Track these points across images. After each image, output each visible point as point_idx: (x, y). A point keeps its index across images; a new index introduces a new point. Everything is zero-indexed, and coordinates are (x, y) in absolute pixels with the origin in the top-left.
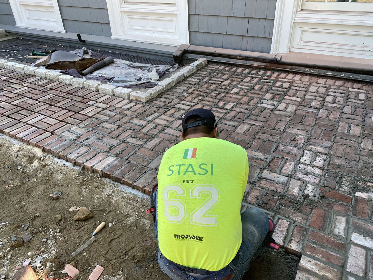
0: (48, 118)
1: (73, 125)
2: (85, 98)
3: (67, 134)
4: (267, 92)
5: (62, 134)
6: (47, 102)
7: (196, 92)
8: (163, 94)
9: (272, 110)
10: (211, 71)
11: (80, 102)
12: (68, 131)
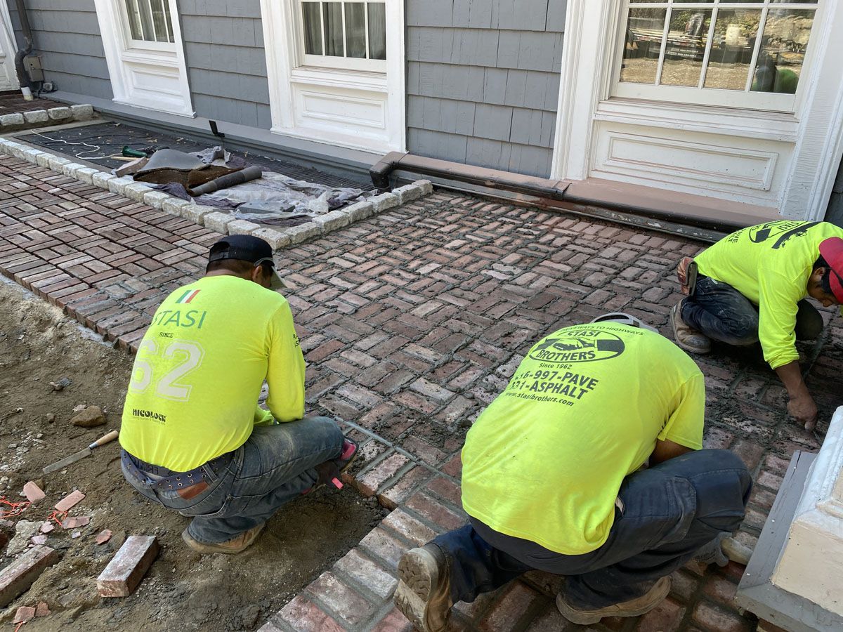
0: (96, 261)
1: (132, 276)
2: (174, 234)
3: (114, 290)
4: (515, 250)
5: (107, 288)
6: (107, 236)
7: (381, 240)
8: (318, 237)
9: (502, 282)
10: (433, 206)
11: (163, 240)
12: (119, 285)
